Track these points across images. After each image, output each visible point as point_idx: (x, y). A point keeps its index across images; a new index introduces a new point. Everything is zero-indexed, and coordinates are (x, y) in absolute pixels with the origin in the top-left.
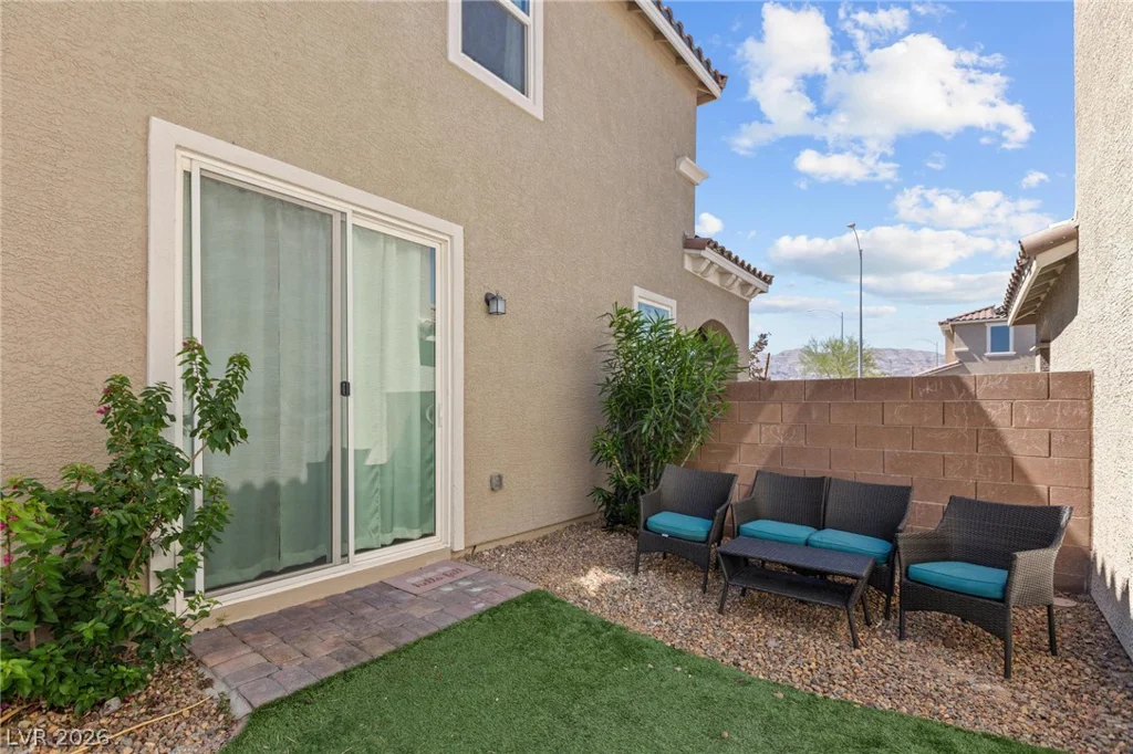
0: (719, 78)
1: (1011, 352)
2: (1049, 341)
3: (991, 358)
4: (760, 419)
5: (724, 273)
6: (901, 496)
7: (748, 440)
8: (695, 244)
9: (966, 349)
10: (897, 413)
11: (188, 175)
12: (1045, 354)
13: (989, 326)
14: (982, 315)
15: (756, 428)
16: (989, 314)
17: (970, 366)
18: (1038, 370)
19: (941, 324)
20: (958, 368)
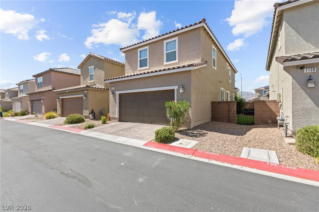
3: (264, 97)
9: (259, 95)
14: (262, 89)
17: (260, 98)
20: (258, 98)
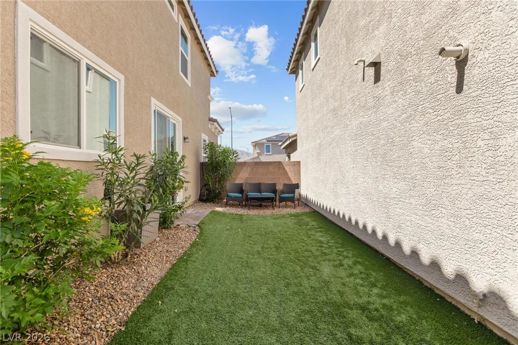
0: (217, 71)
1: (271, 153)
2: (290, 154)
3: (266, 155)
4: (242, 171)
5: (216, 128)
6: (275, 185)
7: (239, 176)
8: (211, 120)
9: (259, 151)
10: (271, 169)
11: (155, 111)
12: (289, 157)
13: (265, 145)
14: (263, 141)
15: (241, 173)
16: (265, 141)
17: (261, 157)
18: (287, 160)
19: (252, 143)
20: (258, 157)
